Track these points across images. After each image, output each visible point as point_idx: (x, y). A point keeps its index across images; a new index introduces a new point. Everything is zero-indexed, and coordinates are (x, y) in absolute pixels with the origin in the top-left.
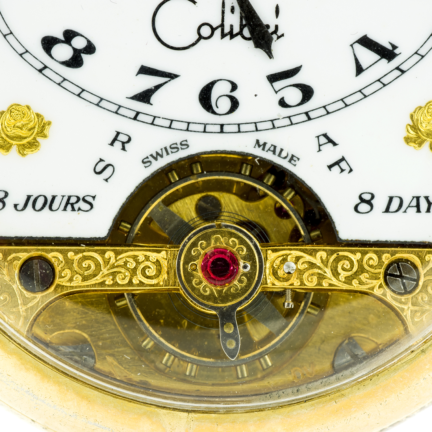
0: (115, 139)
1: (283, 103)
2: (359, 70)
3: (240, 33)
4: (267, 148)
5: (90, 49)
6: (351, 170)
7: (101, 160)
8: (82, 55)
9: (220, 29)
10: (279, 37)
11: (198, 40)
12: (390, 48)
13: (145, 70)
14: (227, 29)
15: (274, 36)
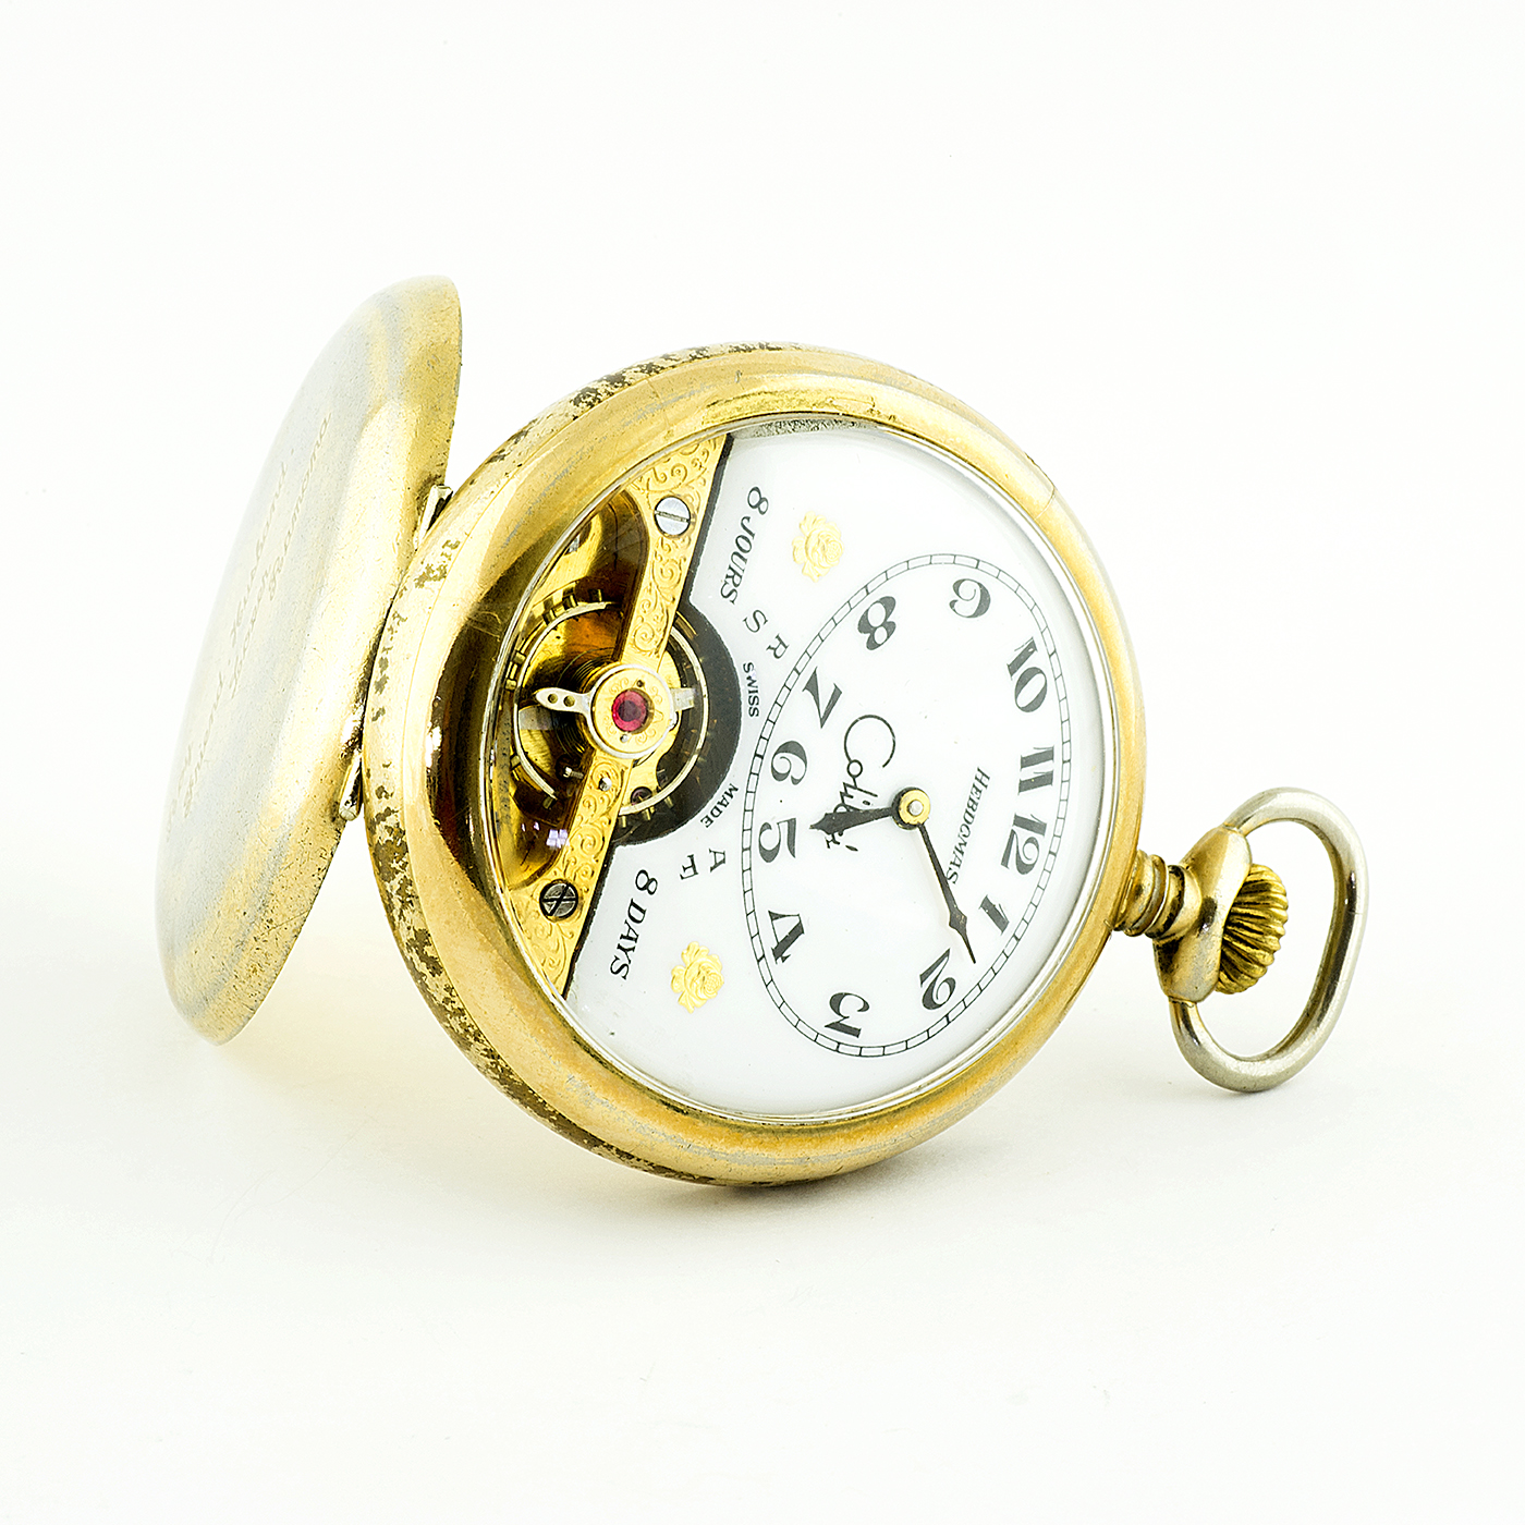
0: (782, 643)
1: (766, 826)
2: (774, 916)
3: (843, 804)
4: (726, 796)
5: (872, 645)
6: (682, 878)
7: (766, 621)
8: (868, 635)
9: (853, 784)
10: (828, 842)
11: (849, 759)
12: (784, 955)
13: (837, 694)
14: (850, 791)
15: (830, 838)
